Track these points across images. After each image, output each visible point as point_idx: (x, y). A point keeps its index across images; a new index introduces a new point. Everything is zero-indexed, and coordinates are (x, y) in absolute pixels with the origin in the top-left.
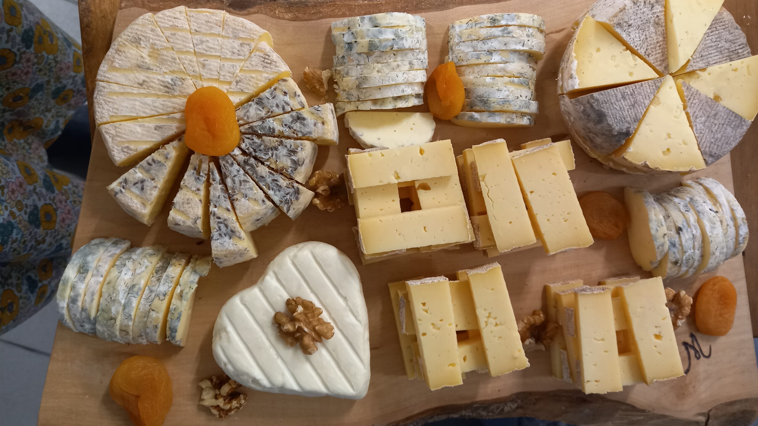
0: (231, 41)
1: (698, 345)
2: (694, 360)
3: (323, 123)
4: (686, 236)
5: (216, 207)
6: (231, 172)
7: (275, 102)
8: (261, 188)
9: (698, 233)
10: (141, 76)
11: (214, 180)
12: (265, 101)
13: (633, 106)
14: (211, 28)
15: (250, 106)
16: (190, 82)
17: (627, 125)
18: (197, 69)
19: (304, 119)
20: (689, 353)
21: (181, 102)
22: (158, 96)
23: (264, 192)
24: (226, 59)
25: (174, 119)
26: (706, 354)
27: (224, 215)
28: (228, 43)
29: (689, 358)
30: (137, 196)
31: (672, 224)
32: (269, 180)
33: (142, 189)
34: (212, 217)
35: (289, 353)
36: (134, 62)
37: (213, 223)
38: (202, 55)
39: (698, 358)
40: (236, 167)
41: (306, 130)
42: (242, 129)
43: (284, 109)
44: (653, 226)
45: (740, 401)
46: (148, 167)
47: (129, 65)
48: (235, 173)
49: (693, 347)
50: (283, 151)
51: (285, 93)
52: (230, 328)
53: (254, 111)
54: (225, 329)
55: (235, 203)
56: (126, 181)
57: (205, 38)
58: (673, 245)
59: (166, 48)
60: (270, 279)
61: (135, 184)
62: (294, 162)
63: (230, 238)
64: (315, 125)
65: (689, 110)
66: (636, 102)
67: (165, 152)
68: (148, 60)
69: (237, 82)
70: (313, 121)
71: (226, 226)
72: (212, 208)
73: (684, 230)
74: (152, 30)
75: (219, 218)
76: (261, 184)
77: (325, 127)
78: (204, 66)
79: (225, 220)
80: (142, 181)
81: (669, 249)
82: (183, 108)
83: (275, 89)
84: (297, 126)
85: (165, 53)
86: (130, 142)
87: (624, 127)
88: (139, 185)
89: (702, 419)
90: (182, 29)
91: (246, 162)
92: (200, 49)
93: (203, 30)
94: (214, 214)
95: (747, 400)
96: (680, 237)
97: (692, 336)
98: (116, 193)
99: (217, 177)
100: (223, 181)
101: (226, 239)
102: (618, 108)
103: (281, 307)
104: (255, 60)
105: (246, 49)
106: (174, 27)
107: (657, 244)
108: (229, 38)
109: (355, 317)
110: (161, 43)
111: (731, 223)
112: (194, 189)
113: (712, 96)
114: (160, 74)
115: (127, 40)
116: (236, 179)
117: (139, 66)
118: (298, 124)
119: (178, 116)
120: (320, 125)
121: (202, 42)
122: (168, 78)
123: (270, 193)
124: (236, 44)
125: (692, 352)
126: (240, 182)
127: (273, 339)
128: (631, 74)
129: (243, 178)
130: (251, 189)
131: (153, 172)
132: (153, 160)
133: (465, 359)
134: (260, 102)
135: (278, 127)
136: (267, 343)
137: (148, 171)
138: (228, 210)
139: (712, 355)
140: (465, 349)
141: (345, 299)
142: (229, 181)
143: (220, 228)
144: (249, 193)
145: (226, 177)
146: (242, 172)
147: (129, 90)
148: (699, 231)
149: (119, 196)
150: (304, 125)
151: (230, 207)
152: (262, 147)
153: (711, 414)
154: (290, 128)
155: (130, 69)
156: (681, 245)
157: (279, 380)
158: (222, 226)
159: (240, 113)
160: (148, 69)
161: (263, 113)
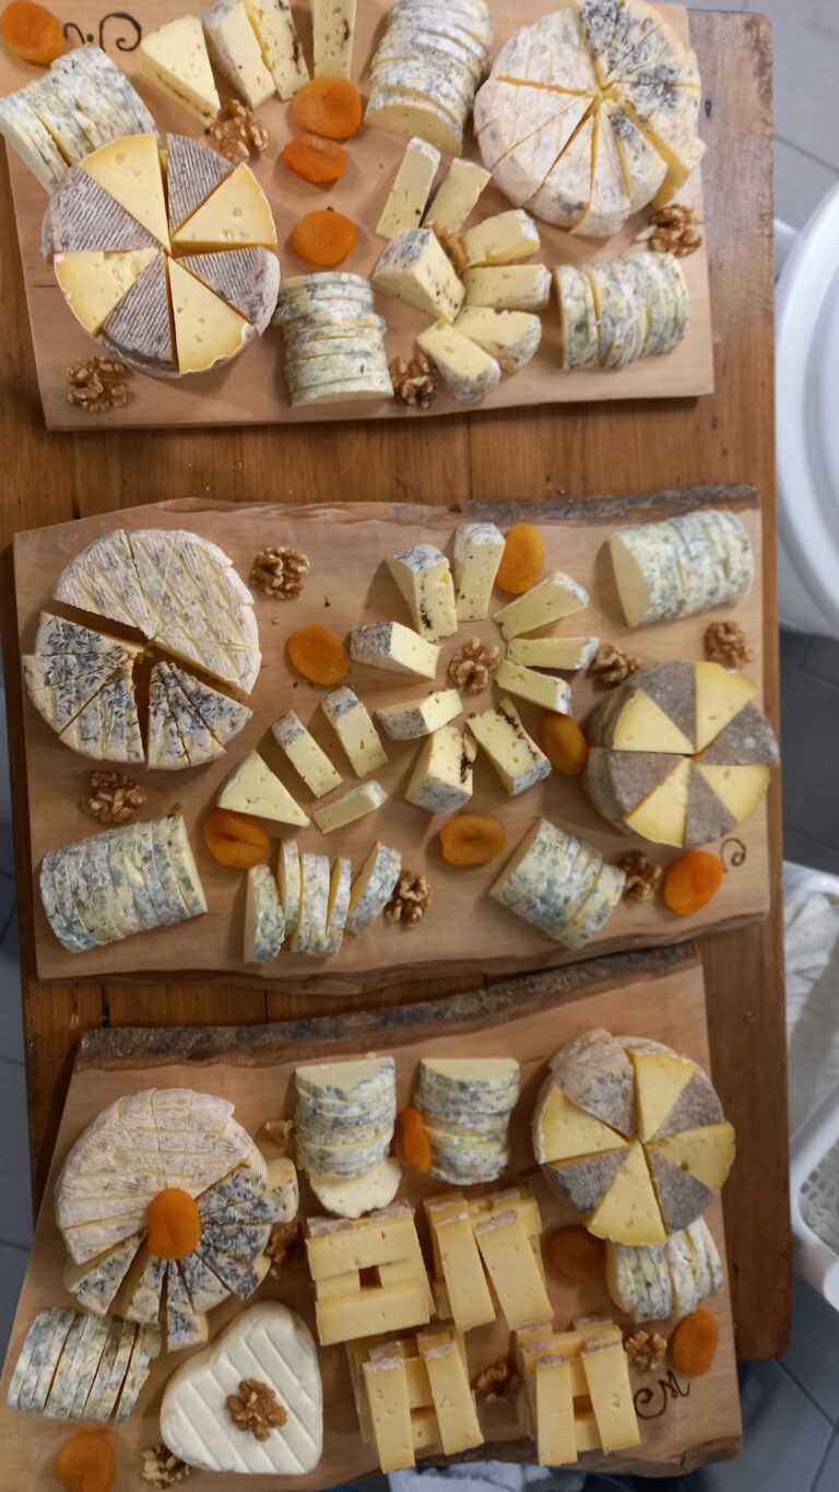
0: (195, 1134)
1: (676, 1383)
2: (670, 1399)
3: (284, 1207)
4: (655, 1291)
5: (173, 1300)
6: (189, 1264)
7: (237, 1190)
8: (219, 1278)
9: (666, 1287)
10: (106, 1179)
11: (172, 1273)
12: (227, 1190)
13: (599, 1179)
14: (177, 1125)
15: (212, 1196)
16: (154, 1178)
17: (590, 1200)
18: (161, 1166)
19: (265, 1205)
20: (665, 1393)
21: (143, 1200)
22: (122, 1198)
23: (222, 1281)
24: (190, 1154)
25: (135, 1218)
26: (684, 1392)
27: (181, 1308)
28: (192, 1138)
29: (665, 1398)
30: (96, 1297)
31: (642, 1278)
32: (227, 1270)
33: (102, 1290)
34: (169, 1312)
35: (240, 1436)
36: (100, 1167)
37: (170, 1318)
38: (166, 1152)
39: (675, 1397)
40: (195, 1258)
41: (268, 1216)
42: (203, 1220)
43: (245, 1196)
44: (621, 1283)
45: (719, 1440)
46: (108, 1268)
47: (95, 1170)
48: (194, 1264)
49: (670, 1386)
50: (242, 1239)
51: (247, 1181)
52: (181, 1413)
53: (215, 1202)
54: (175, 1413)
55: (193, 1296)
56: (86, 1283)
57: (169, 1136)
58: (642, 1299)
59: (131, 1149)
60: (223, 1362)
61: (96, 1285)
62: (253, 1249)
63: (186, 1331)
64: (276, 1210)
65: (656, 1180)
66: (601, 1174)
67: (126, 1251)
68: (113, 1162)
69: (200, 1175)
70: (274, 1207)
71: (183, 1320)
72: (169, 1303)
73: (654, 1286)
74: (119, 1133)
75: (176, 1312)
76: (219, 1274)
77: (287, 1211)
78: (168, 1162)
79: (182, 1314)
80: (103, 1282)
81: (638, 1303)
82: (145, 1206)
83: (237, 1177)
84: (258, 1213)
85: (130, 1153)
86: (92, 1245)
87: (588, 1202)
88: (100, 1286)
89: (677, 1461)
90: (148, 1129)
91: (205, 1254)
92: (164, 1146)
93: (169, 1128)
94: (172, 1309)
95: (726, 1439)
96: (649, 1293)
97: (670, 1374)
98: (76, 1295)
99: (176, 1269)
100: (181, 1272)
101: (183, 1332)
102: (582, 1183)
103: (234, 1391)
104: (219, 1151)
105: (211, 1141)
106: (140, 1128)
107: (625, 1300)
108: (193, 1132)
109: (309, 1395)
110: (127, 1144)
111: (706, 1271)
112: (153, 1285)
113: (679, 1163)
114: (124, 1175)
115: (93, 1145)
116: (195, 1272)
117: (104, 1170)
118: (259, 1211)
119: (140, 1214)
120: (281, 1210)
121: (167, 1139)
122: (132, 1180)
123: (229, 1282)
124: (201, 1139)
125: (669, 1391)
126: (199, 1275)
127: (224, 1422)
128: (598, 1144)
129: (201, 1270)
130: (209, 1281)
131: (113, 1272)
132: (114, 1260)
133: (420, 1434)
134: (222, 1191)
135: (238, 1215)
136: (218, 1427)
137: (108, 1271)
138: (185, 1303)
139: (691, 1393)
140: (420, 1425)
141: (299, 1378)
142: (187, 1274)
143: (176, 1323)
144: (207, 1285)
145: (185, 1270)
146: (201, 1263)
147: (93, 1195)
148: (669, 1285)
149: (79, 1298)
150: (265, 1212)
151: (187, 1300)
152: (222, 1237)
153: (687, 1455)
154: (250, 1215)
155: (96, 1174)
156: (650, 1299)
157: (228, 1465)
158: (179, 1320)
159: (201, 1205)
160: (114, 1171)
161: (224, 1204)
